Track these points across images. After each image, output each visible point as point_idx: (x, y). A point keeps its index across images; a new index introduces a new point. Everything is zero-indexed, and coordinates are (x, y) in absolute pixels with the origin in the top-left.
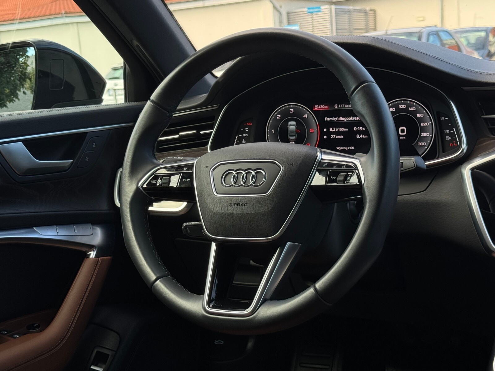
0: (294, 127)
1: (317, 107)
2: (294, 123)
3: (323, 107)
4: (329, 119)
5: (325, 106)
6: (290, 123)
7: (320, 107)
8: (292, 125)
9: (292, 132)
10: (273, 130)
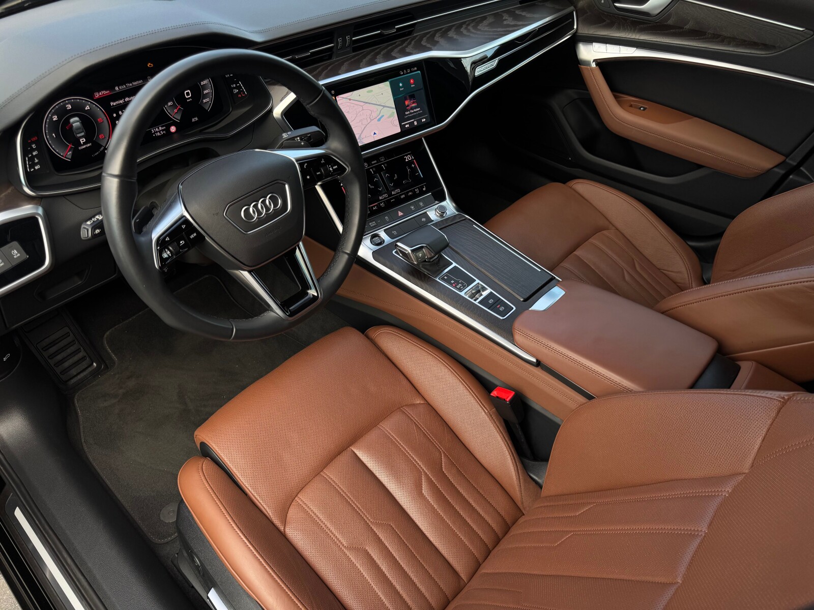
0: (79, 123)
1: (97, 95)
2: (76, 119)
3: (104, 92)
4: (114, 104)
5: (106, 91)
6: (72, 120)
7: (100, 94)
8: (75, 122)
9: (78, 128)
10: (54, 135)
